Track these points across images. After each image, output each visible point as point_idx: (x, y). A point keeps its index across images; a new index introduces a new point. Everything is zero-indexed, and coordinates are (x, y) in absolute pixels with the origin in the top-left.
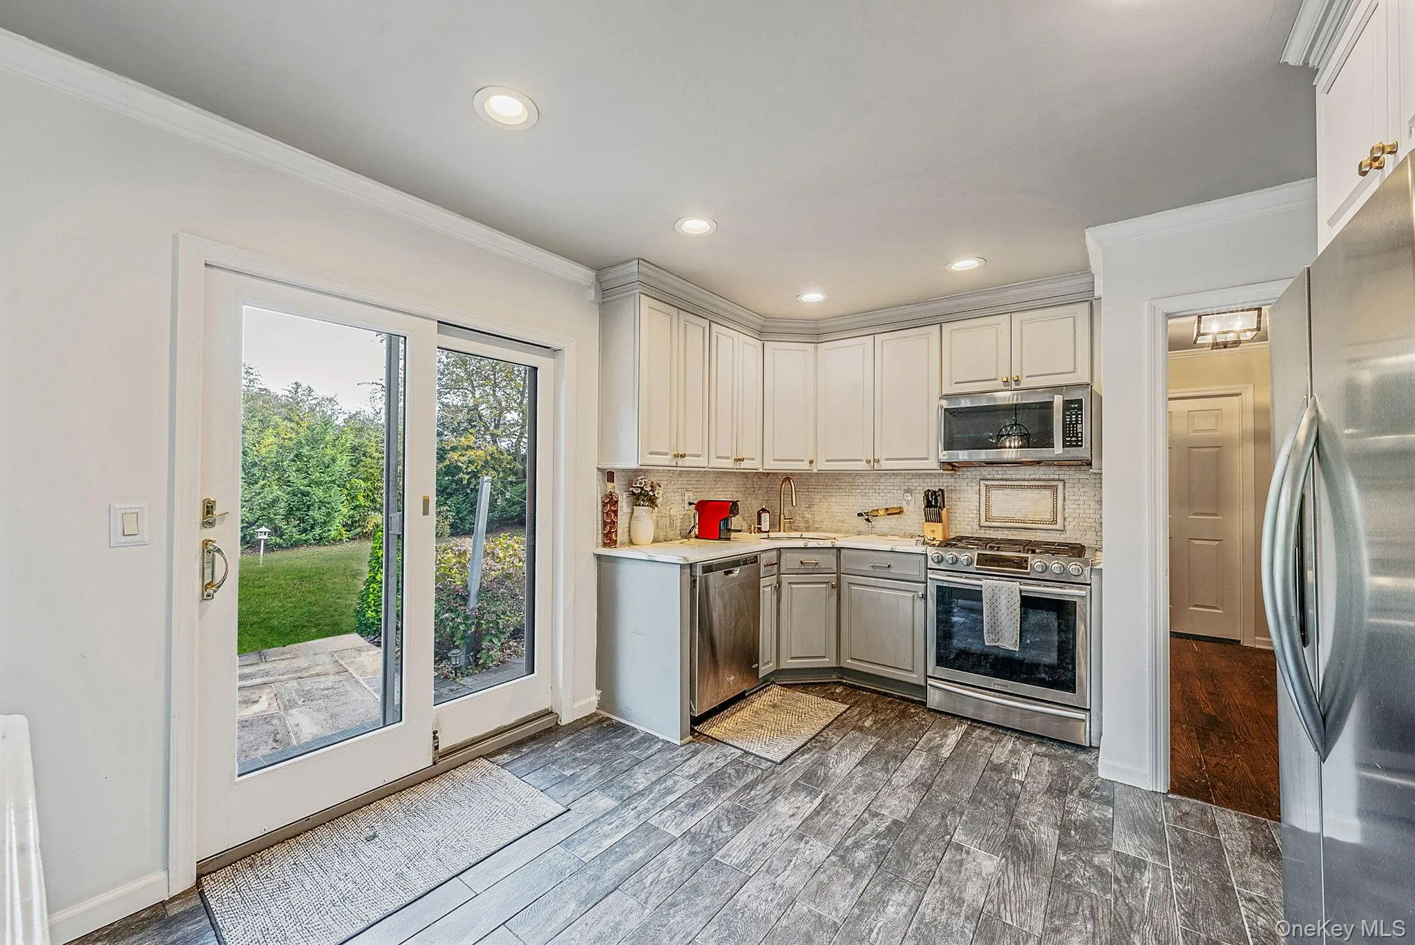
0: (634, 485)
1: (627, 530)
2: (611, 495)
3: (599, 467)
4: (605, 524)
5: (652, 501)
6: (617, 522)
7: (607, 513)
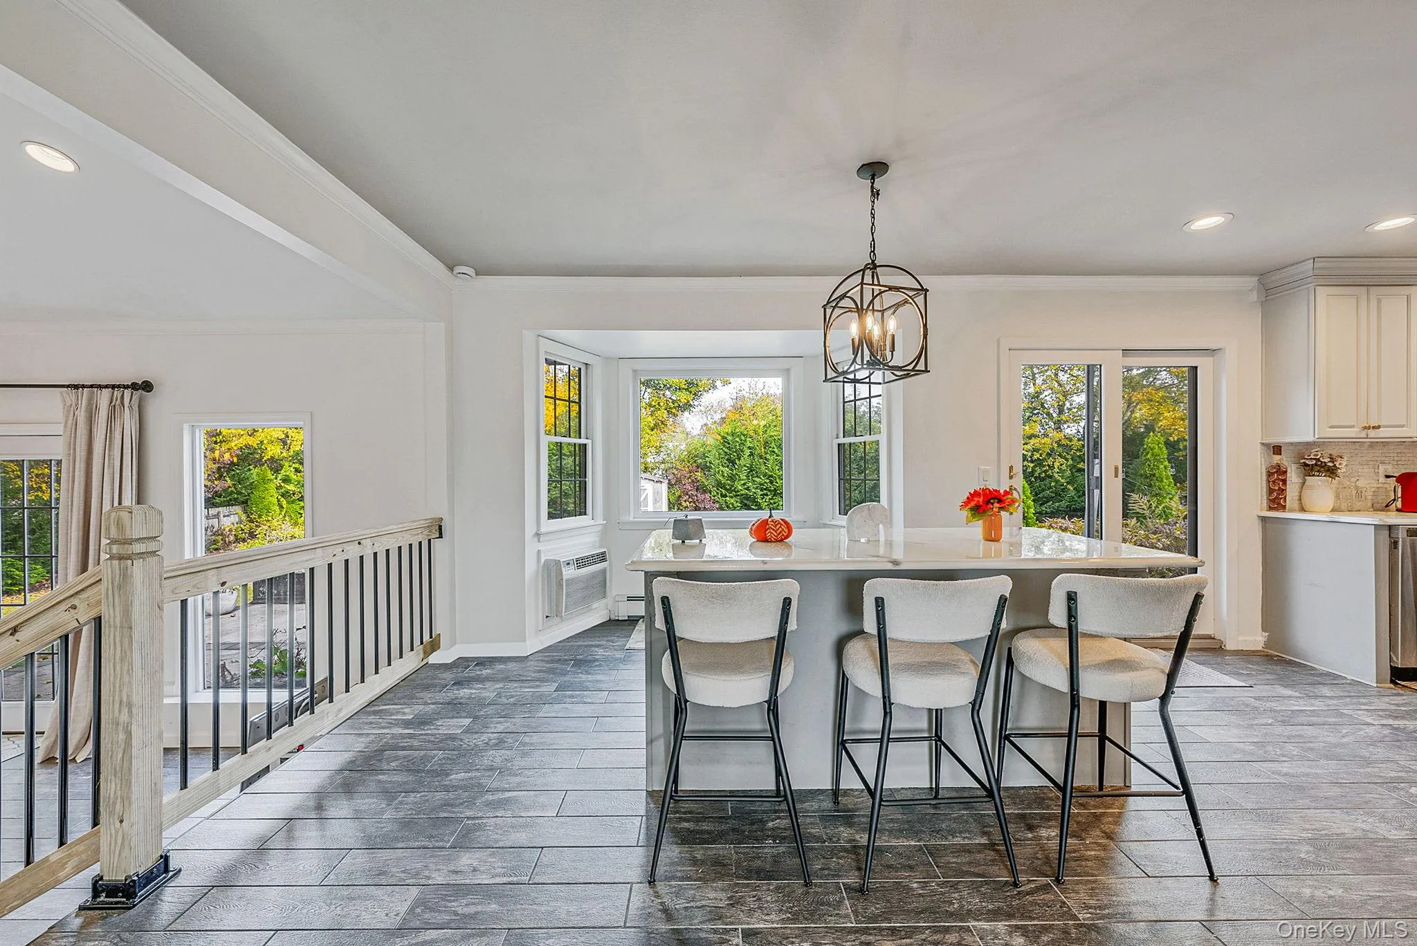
0: (1306, 457)
1: (1297, 498)
2: (1279, 466)
3: (1264, 442)
4: (1271, 491)
5: (1332, 472)
6: (1286, 490)
7: (1274, 482)
